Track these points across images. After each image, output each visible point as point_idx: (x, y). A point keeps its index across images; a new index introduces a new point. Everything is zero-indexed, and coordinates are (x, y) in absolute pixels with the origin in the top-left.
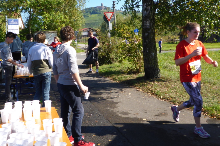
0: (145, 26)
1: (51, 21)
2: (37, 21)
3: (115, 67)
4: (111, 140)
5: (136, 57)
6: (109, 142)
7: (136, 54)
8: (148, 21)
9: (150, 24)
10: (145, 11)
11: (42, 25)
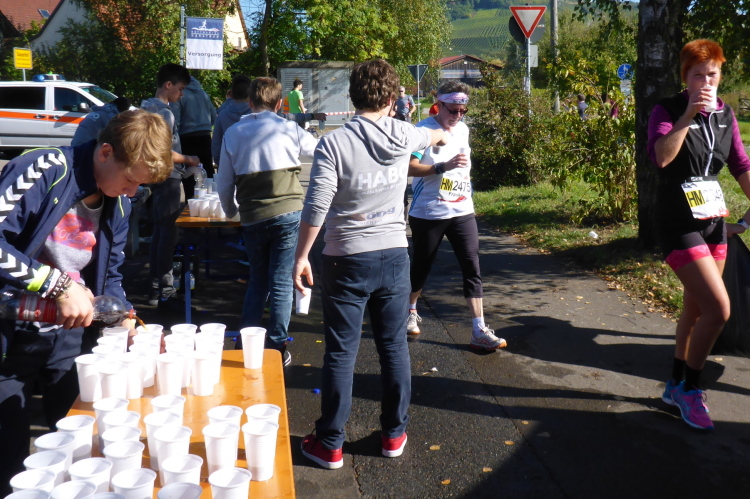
0: (649, 59)
1: (337, 30)
2: (289, 26)
3: (538, 198)
4: (489, 470)
5: (613, 167)
6: (482, 475)
7: (614, 158)
8: (656, 42)
9: (666, 55)
10: (651, 9)
11: (304, 41)
